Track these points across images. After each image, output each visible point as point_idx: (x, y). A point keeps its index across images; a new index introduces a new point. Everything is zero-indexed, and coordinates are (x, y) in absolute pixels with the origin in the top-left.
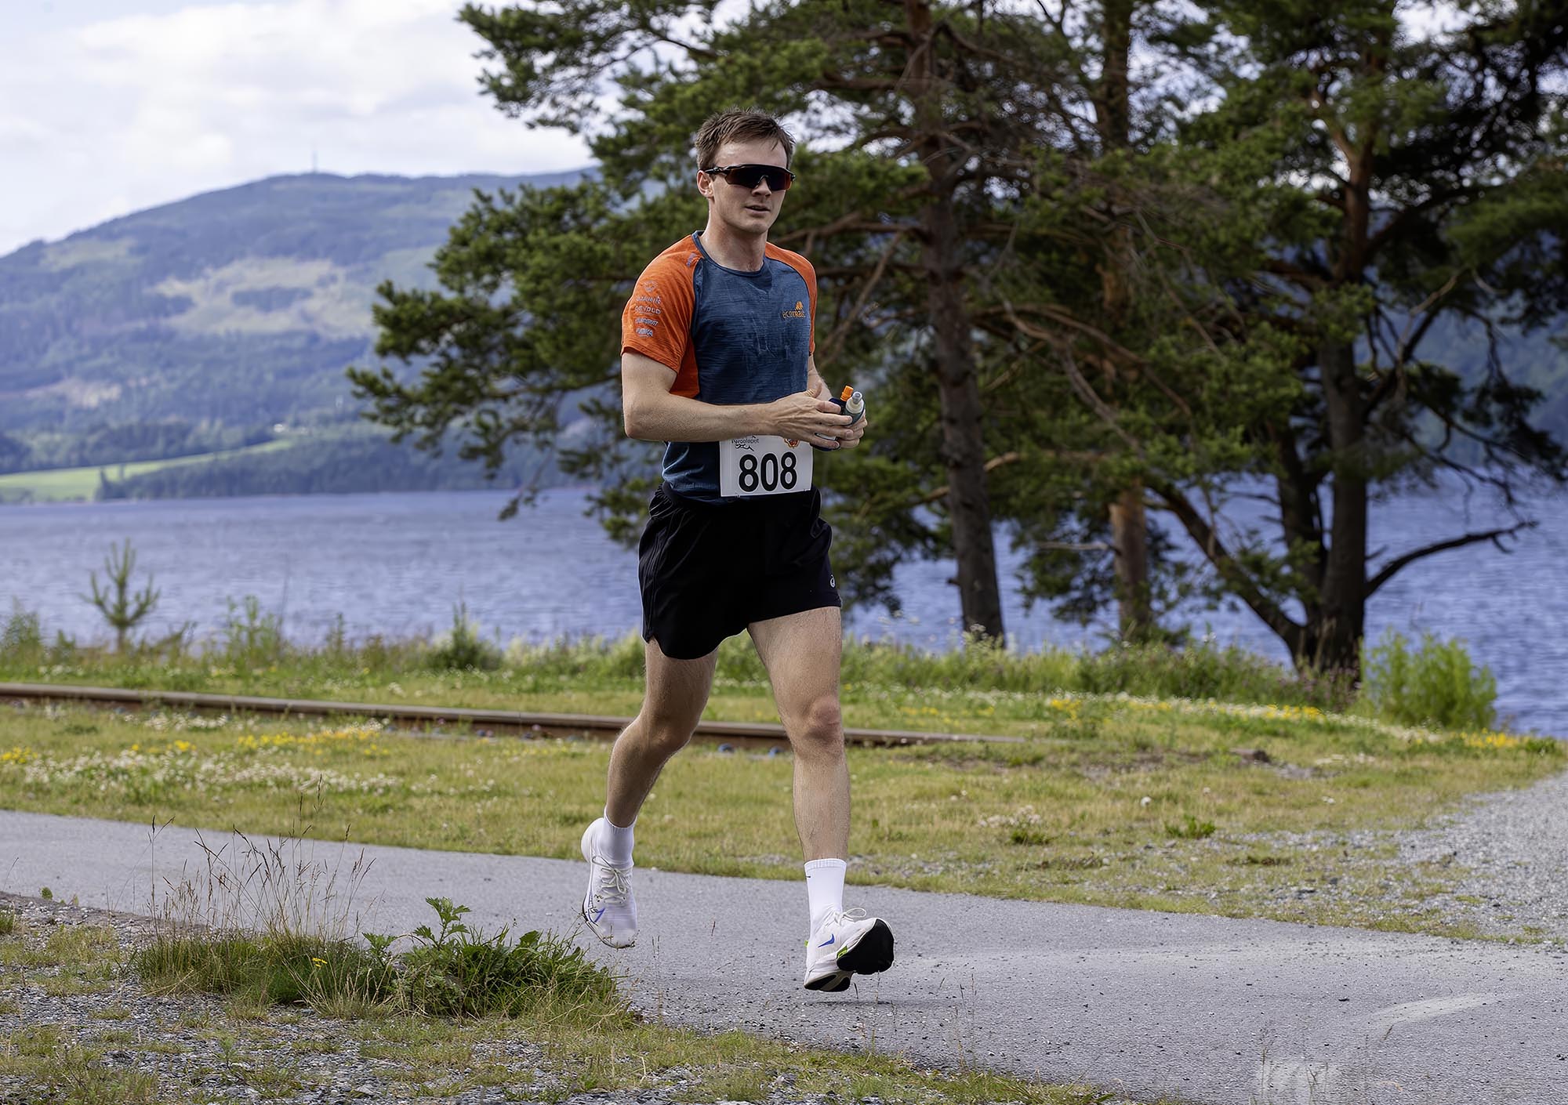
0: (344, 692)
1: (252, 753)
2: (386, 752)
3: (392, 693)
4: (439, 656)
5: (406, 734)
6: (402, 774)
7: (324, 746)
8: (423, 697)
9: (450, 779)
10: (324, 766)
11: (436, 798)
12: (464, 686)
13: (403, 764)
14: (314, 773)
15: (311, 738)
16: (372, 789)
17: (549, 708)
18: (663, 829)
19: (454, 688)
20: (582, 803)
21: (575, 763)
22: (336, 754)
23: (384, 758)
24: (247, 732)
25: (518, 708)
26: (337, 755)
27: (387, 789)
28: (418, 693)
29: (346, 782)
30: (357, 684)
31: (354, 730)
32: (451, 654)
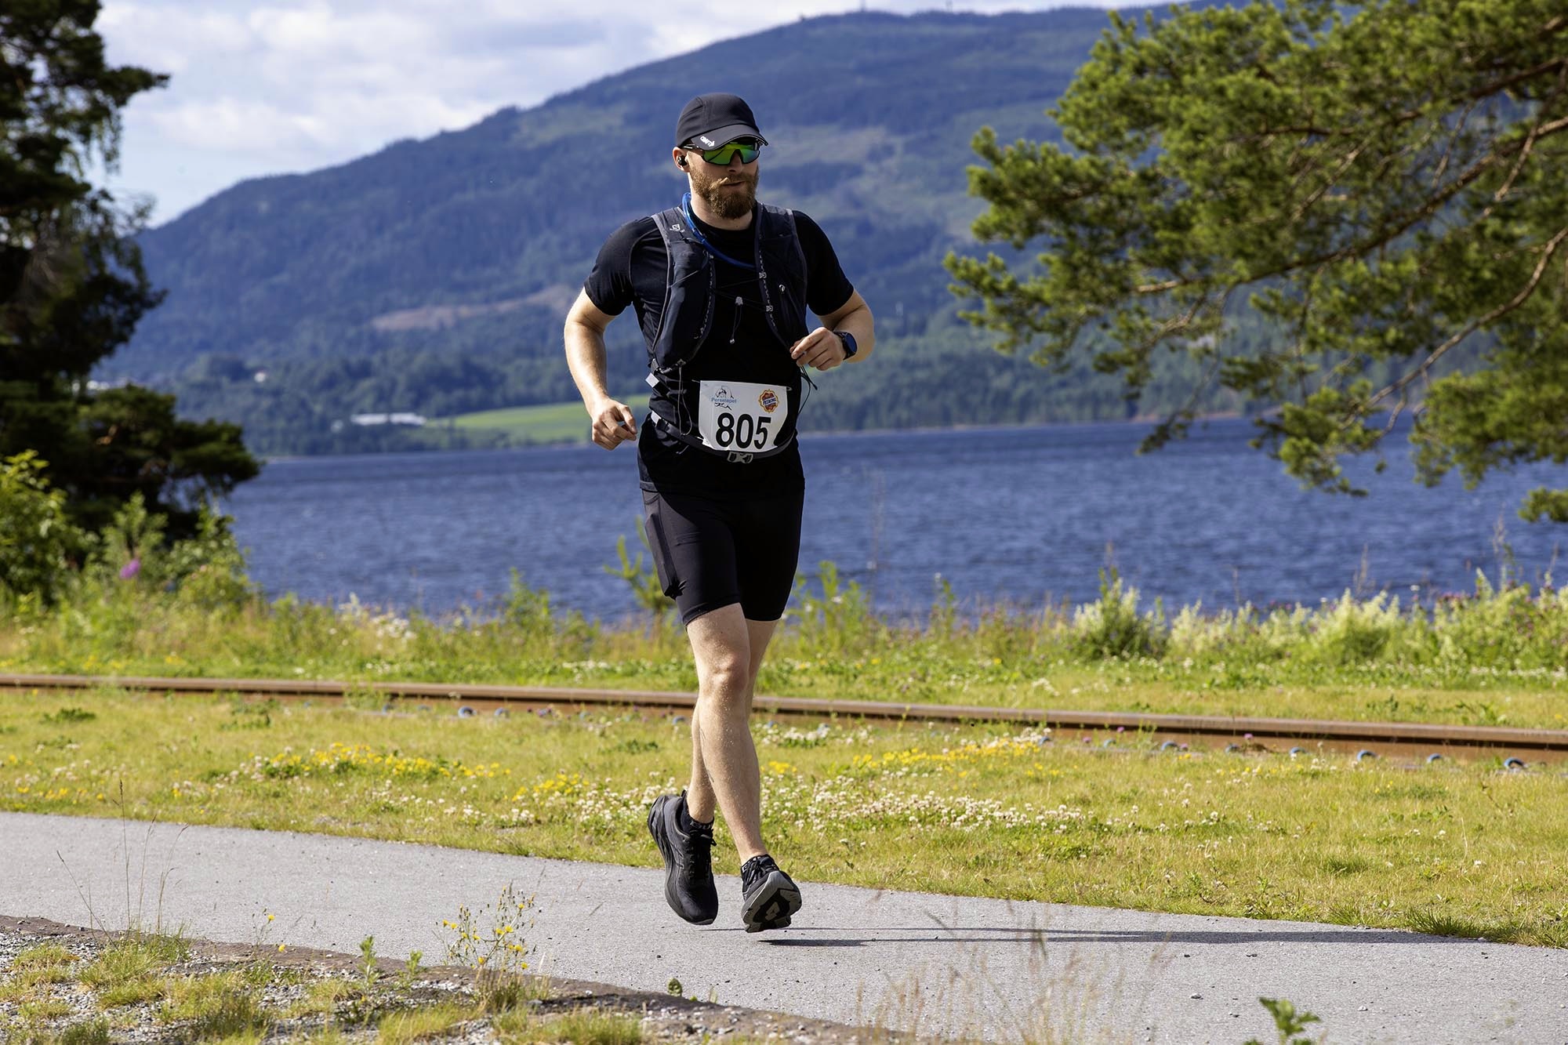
0: (974, 691)
1: (873, 775)
2: (1055, 773)
3: (1041, 688)
4: (1084, 640)
5: (1073, 745)
6: (1084, 802)
7: (966, 766)
8: (1082, 695)
9: (1154, 810)
10: (977, 792)
11: (1142, 837)
12: (1133, 681)
13: (1081, 788)
14: (969, 804)
15: (947, 755)
16: (1051, 826)
17: (1255, 709)
18: (1476, 879)
19: (1120, 681)
20: (1349, 843)
21: (1314, 786)
22: (986, 776)
23: (1055, 780)
24: (859, 747)
25: (1216, 710)
26: (989, 777)
27: (1072, 826)
28: (1075, 691)
29: (1015, 816)
30: (991, 679)
31: (1004, 742)
32: (1100, 638)
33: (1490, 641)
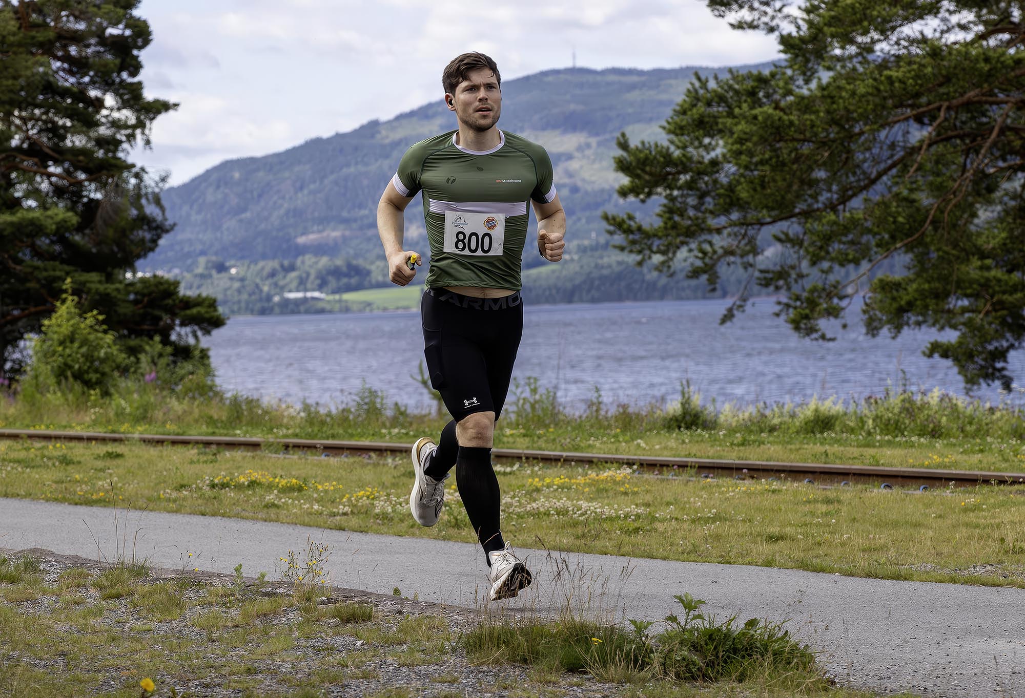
0: (602, 446)
1: (538, 490)
2: (636, 489)
3: (639, 445)
4: (671, 419)
5: (650, 477)
6: (648, 505)
7: (590, 485)
8: (661, 449)
9: (683, 509)
10: (591, 500)
11: (674, 522)
12: (690, 442)
13: (648, 498)
14: (584, 504)
15: (581, 480)
16: (627, 516)
17: (754, 456)
18: (843, 545)
19: (683, 442)
20: (782, 526)
21: (775, 497)
23: (635, 493)
24: (534, 475)
25: (731, 457)
26: (600, 492)
27: (638, 516)
28: (657, 447)
29: (608, 511)
30: (612, 440)
31: (611, 473)
32: (680, 418)
33: (892, 422)
